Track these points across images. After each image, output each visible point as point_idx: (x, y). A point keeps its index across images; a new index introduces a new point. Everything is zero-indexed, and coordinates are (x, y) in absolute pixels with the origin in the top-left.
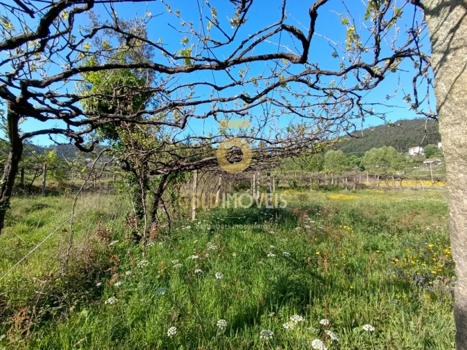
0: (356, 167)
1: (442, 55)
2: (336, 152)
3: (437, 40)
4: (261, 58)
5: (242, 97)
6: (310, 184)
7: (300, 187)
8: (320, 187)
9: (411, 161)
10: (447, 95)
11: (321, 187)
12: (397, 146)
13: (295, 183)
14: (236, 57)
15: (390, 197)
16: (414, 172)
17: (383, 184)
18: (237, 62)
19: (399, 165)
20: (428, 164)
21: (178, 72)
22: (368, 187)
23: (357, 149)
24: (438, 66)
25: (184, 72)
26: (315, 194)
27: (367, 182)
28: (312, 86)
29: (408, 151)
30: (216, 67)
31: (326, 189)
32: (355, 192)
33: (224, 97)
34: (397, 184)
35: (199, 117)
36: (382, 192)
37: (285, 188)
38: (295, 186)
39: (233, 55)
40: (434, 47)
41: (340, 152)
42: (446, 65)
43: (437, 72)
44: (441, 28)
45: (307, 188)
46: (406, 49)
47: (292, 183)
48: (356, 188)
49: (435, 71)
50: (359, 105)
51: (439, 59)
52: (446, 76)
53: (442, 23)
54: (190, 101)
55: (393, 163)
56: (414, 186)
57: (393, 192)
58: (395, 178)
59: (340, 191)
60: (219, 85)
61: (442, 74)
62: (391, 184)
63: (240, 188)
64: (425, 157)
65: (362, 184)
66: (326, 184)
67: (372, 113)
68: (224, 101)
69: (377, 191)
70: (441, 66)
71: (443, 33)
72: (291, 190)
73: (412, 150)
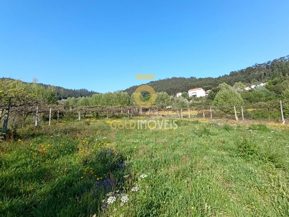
11: (114, 116)
73: (178, 94)
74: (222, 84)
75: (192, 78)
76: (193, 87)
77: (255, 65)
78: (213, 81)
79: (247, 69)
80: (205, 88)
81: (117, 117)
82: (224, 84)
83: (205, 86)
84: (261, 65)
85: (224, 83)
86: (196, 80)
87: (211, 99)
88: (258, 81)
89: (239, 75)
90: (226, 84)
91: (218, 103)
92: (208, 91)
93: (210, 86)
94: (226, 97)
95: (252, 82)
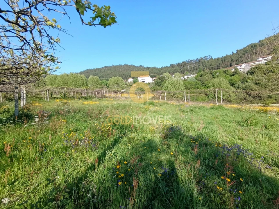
0: (106, 86)
2: (94, 77)
6: (76, 95)
7: (69, 97)
8: (82, 97)
9: (128, 85)
12: (123, 77)
13: (65, 94)
19: (123, 87)
22: (107, 97)
23: (106, 77)
27: (107, 95)
31: (85, 98)
32: (100, 100)
34: (120, 95)
37: (57, 98)
38: (65, 97)
41: (97, 77)
45: (74, 98)
47: (63, 95)
48: (101, 98)
56: (126, 96)
57: (117, 99)
62: (118, 95)
64: (133, 83)
65: (104, 95)
66: (86, 96)
73: (129, 80)
74: (166, 73)
75: (141, 66)
78: (158, 70)
80: (151, 75)
83: (152, 74)
84: (192, 60)
85: (167, 73)
86: (145, 69)
87: (157, 85)
88: (189, 73)
89: (176, 67)
90: (168, 74)
91: (167, 89)
92: (154, 78)
93: (155, 74)
94: (173, 84)
95: (185, 73)
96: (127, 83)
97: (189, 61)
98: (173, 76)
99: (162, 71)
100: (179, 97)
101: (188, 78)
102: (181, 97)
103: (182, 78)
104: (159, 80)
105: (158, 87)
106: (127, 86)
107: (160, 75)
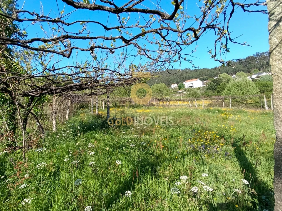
1: (276, 23)
3: (273, 14)
4: (144, 11)
5: (122, 38)
6: (125, 104)
7: (119, 106)
9: (172, 91)
10: (278, 45)
11: (131, 106)
12: (166, 83)
13: (116, 104)
14: (130, 6)
15: (167, 110)
16: (173, 97)
17: (161, 103)
18: (129, 10)
19: (167, 93)
20: (179, 93)
21: (83, 8)
22: (154, 105)
24: (273, 28)
25: (89, 9)
26: (128, 110)
27: (154, 103)
28: (163, 38)
29: (171, 86)
30: (114, 10)
31: (134, 107)
32: (148, 108)
33: (107, 37)
34: (168, 103)
35: (83, 50)
36: (162, 107)
38: (116, 106)
39: (128, 4)
40: (271, 18)
42: (278, 28)
43: (271, 32)
44: (278, 8)
45: (123, 106)
46: (212, 24)
47: (114, 104)
48: (149, 106)
49: (270, 31)
50: (179, 54)
51: (274, 25)
52: (278, 34)
53: (279, 5)
54: (80, 35)
55: (165, 92)
56: (175, 104)
57: (166, 107)
58: (167, 100)
59: (141, 108)
60: (108, 27)
61: (275, 33)
62: (165, 103)
63: (81, 108)
64: (178, 89)
65: (152, 104)
66: (133, 104)
67: (185, 59)
68: (107, 39)
69: (159, 107)
70: (274, 28)
71: (278, 10)
72: (114, 108)
73: (173, 86)
74: (222, 74)
75: (187, 69)
76: (189, 79)
77: (256, 53)
78: (209, 72)
79: (247, 58)
80: (201, 78)
81: (133, 107)
82: (225, 75)
83: (202, 77)
84: (263, 53)
85: (225, 73)
86: (191, 71)
87: (210, 89)
88: (259, 70)
89: (238, 65)
90: (227, 74)
91: (230, 93)
92: (205, 82)
93: (206, 77)
94: (239, 87)
95: (252, 72)
96: (171, 89)
97: (258, 55)
98: (232, 77)
99: (216, 72)
100: (250, 103)
101: (258, 77)
102: (253, 103)
103: (249, 79)
104: (213, 83)
105: (212, 92)
106: (170, 93)
107: (213, 76)
